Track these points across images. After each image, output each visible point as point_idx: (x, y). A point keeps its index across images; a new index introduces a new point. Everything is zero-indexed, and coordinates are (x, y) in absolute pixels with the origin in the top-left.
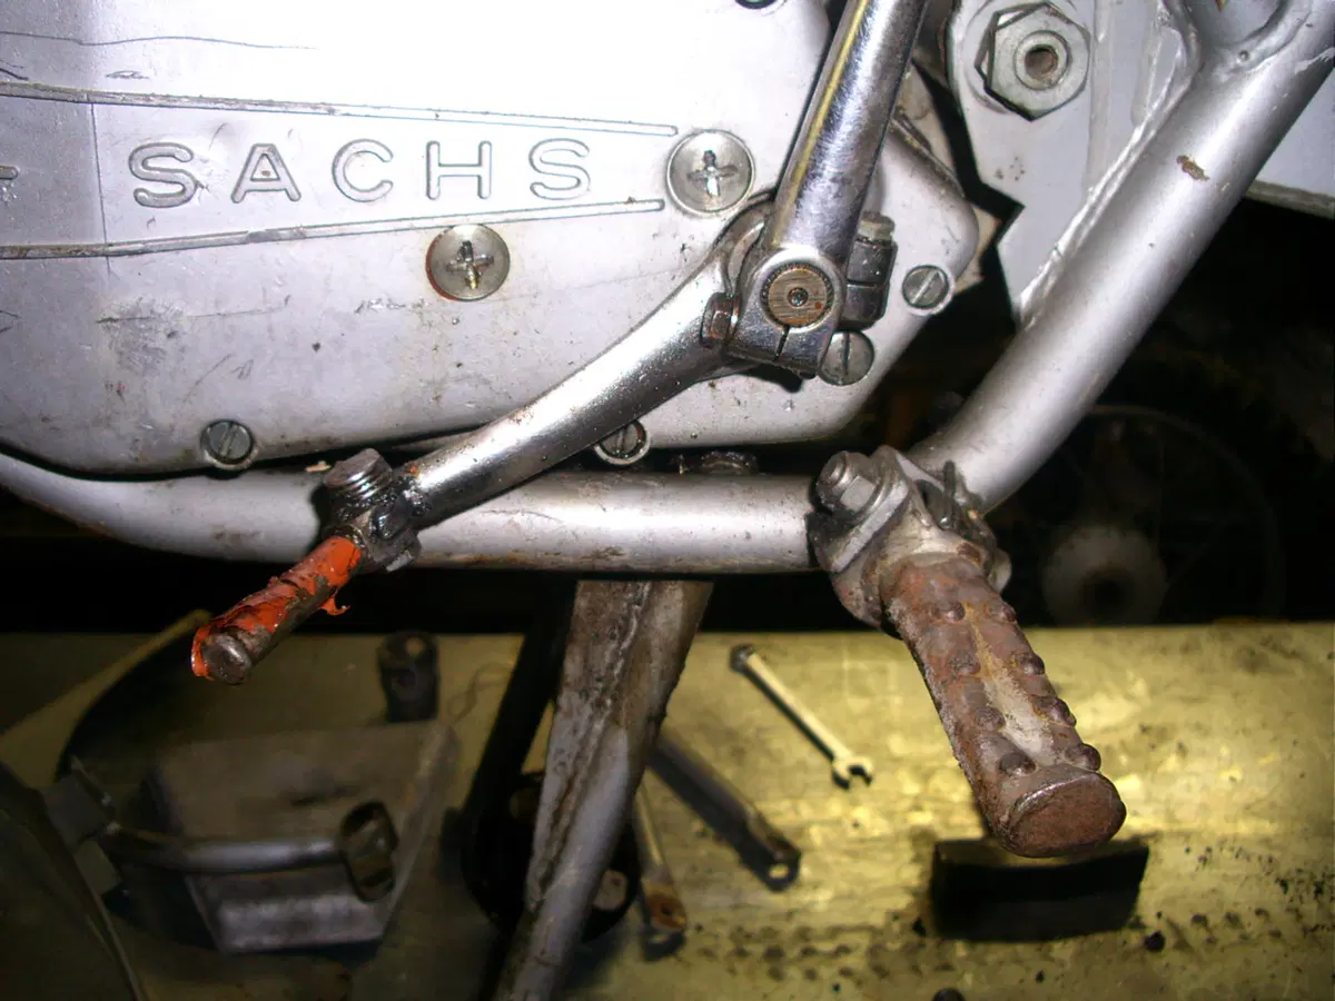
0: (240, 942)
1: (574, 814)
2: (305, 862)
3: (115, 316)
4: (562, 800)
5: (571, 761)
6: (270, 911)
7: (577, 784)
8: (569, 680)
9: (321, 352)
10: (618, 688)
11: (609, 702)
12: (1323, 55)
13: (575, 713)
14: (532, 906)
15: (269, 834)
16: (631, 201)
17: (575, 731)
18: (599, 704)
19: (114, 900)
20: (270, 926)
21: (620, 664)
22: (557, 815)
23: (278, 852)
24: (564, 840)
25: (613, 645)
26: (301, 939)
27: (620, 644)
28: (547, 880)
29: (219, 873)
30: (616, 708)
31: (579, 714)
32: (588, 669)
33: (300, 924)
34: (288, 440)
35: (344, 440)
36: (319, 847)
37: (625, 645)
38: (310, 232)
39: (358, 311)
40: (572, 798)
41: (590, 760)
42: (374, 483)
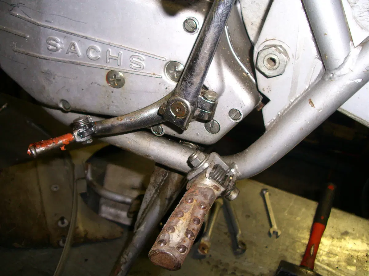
0: (104, 215)
1: (146, 214)
2: (124, 203)
3: (44, 72)
4: (145, 210)
5: (149, 201)
6: (112, 210)
7: (148, 208)
8: (151, 182)
9: (84, 90)
10: (161, 189)
11: (158, 191)
12: (356, 81)
13: (151, 190)
14: (134, 232)
15: (121, 194)
16: (154, 74)
17: (150, 195)
18: (156, 191)
19: (83, 195)
20: (110, 214)
21: (163, 183)
22: (143, 213)
23: (119, 198)
24: (143, 219)
25: (162, 178)
26: (116, 220)
27: (164, 178)
28: (138, 227)
29: (106, 198)
30: (159, 193)
31: (152, 191)
32: (155, 181)
33: (117, 216)
34: (76, 108)
35: (88, 111)
36: (129, 200)
37: (165, 179)
38: (81, 64)
39: (91, 84)
40: (147, 210)
41: (152, 203)
42: (84, 123)
